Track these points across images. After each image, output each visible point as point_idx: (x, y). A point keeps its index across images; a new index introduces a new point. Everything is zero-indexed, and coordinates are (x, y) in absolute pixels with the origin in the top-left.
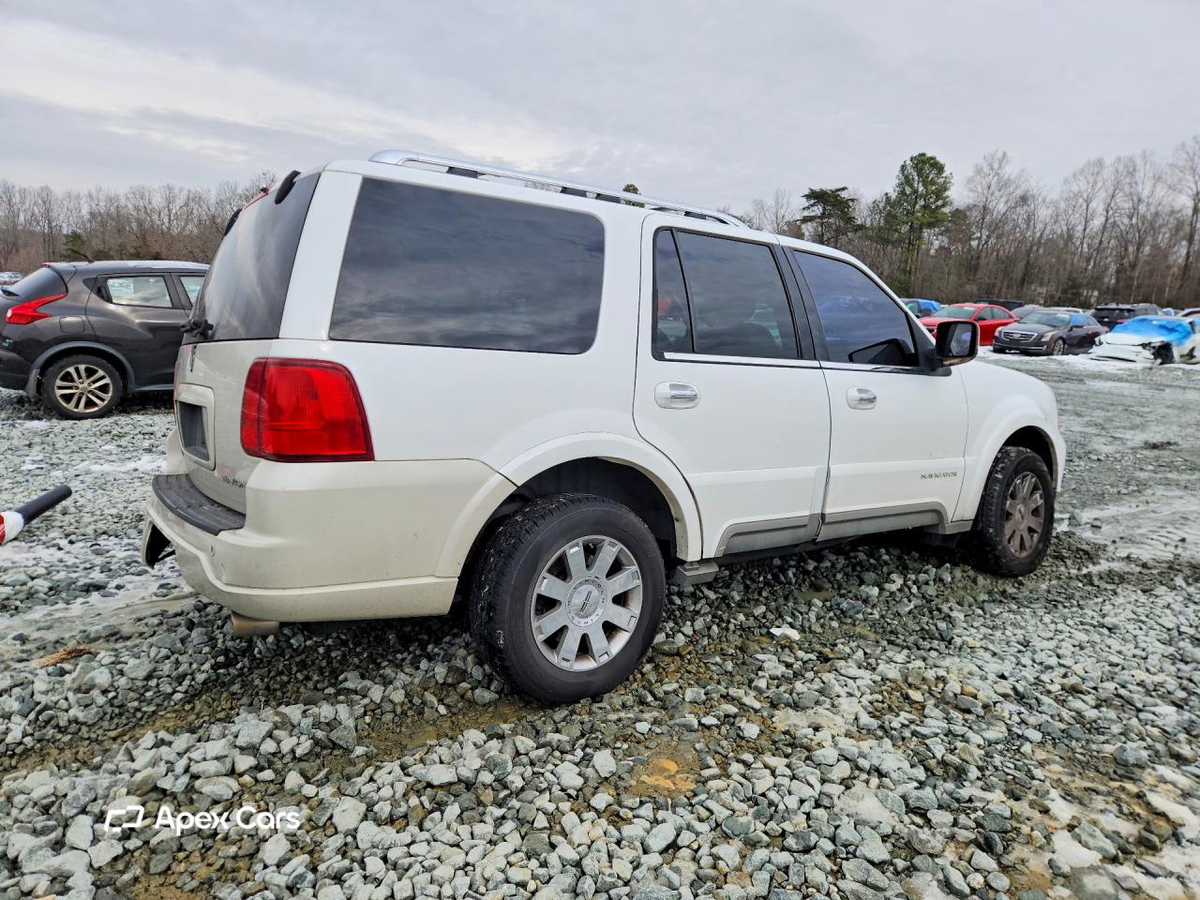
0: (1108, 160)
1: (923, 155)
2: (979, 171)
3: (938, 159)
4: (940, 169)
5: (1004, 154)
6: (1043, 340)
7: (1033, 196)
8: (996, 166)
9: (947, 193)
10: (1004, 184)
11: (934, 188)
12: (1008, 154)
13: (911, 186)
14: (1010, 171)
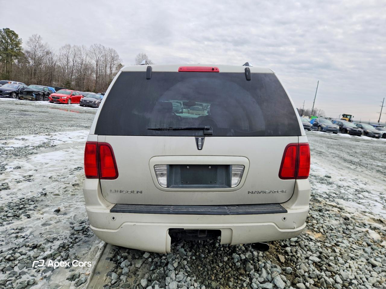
0: (72, 46)
1: (9, 29)
2: (31, 40)
3: (15, 32)
4: (17, 36)
5: (40, 36)
6: (96, 103)
7: (51, 53)
8: (37, 39)
9: (20, 45)
10: (41, 46)
11: (15, 42)
12: (41, 36)
13: (5, 40)
14: (43, 42)
